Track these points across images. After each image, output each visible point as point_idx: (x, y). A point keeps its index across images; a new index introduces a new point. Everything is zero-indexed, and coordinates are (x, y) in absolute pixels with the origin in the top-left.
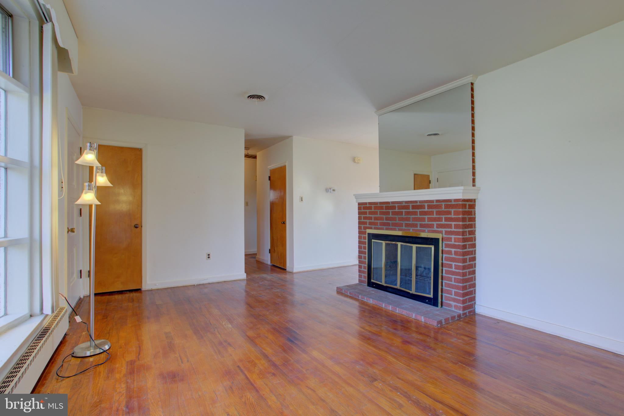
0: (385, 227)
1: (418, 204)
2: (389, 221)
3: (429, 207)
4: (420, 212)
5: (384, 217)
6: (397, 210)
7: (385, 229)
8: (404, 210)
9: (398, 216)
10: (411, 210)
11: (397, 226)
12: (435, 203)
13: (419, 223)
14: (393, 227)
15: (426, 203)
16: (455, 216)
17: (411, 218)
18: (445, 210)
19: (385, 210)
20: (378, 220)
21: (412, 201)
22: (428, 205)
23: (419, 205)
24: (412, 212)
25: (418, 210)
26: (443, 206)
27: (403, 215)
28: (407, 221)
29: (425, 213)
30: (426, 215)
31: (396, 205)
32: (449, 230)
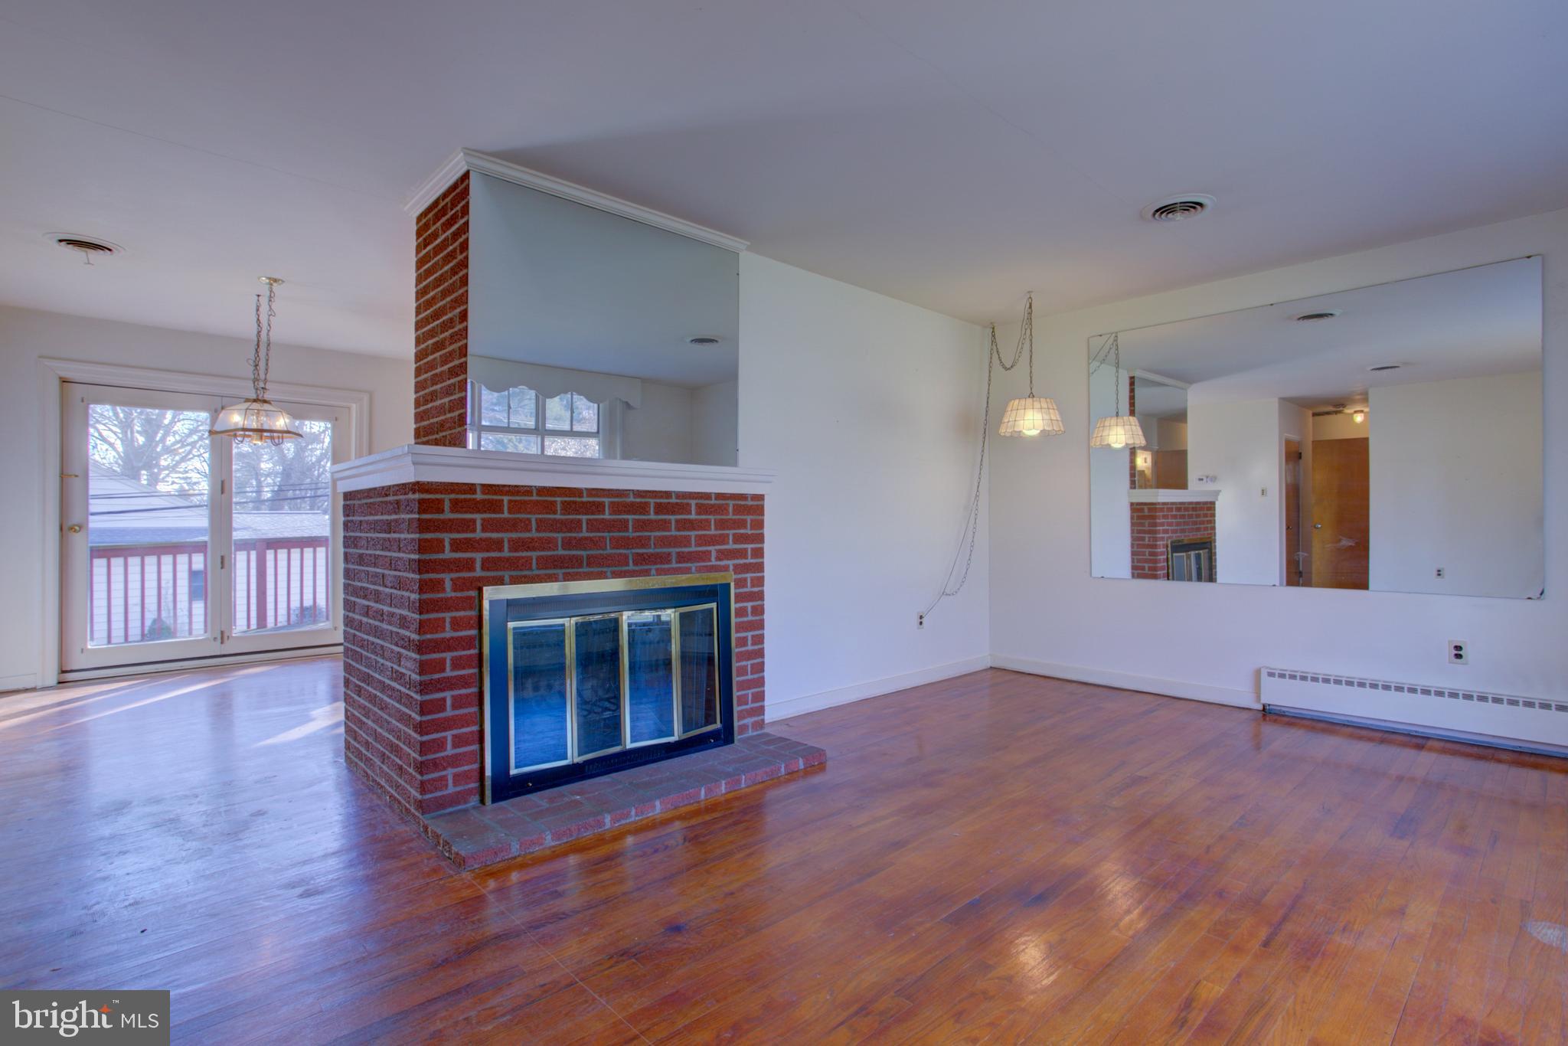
0: (560, 572)
1: (674, 500)
2: (581, 549)
3: (701, 509)
4: (677, 521)
5: (556, 539)
6: (607, 516)
7: (561, 577)
8: (630, 517)
9: (611, 534)
10: (652, 516)
11: (608, 566)
12: (713, 502)
13: (674, 551)
14: (592, 570)
15: (693, 499)
16: (753, 532)
17: (652, 537)
18: (734, 517)
19: (561, 514)
20: (534, 549)
21: (656, 491)
22: (697, 504)
23: (677, 504)
24: (656, 521)
25: (673, 518)
26: (731, 509)
27: (627, 531)
28: (643, 546)
29: (690, 525)
30: (694, 529)
31: (607, 500)
32: (741, 561)
